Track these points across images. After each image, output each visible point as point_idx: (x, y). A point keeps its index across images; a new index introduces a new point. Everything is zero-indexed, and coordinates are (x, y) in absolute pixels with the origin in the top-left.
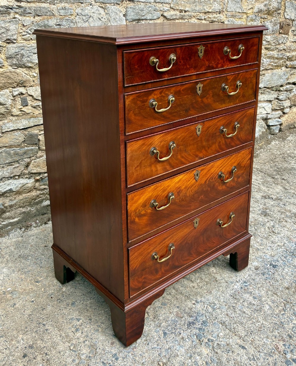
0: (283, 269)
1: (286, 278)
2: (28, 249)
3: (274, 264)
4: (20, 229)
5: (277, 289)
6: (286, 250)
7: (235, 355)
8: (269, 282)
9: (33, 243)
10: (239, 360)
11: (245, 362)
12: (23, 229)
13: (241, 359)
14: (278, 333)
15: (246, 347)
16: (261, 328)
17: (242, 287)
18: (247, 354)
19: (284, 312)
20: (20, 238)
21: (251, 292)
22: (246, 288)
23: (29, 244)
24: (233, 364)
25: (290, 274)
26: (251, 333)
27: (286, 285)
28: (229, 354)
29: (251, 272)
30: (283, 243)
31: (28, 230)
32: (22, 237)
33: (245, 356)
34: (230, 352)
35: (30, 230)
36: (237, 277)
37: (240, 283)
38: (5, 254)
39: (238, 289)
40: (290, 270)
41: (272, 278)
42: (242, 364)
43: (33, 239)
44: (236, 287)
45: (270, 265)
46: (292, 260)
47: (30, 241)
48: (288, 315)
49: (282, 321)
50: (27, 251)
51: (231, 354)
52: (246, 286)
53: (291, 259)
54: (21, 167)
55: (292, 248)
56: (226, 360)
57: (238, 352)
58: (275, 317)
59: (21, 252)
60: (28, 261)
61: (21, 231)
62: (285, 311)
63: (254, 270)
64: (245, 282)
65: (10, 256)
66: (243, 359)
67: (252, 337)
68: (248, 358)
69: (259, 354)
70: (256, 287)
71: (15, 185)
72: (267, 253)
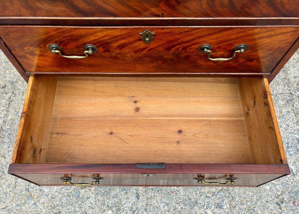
7: (125, 197)
10: (123, 203)
11: (126, 208)
13: (126, 203)
14: (182, 208)
15: (140, 198)
16: (172, 193)
18: (134, 203)
19: (211, 196)
24: (116, 202)
26: (158, 191)
28: (122, 192)
33: (131, 204)
34: (124, 191)
42: (122, 208)
46: (291, 155)
48: (211, 201)
49: (199, 201)
51: (123, 193)
53: (291, 153)
56: (114, 195)
57: (129, 196)
58: (196, 194)
62: (213, 196)
66: (126, 205)
67: (155, 194)
68: (131, 207)
69: (143, 211)
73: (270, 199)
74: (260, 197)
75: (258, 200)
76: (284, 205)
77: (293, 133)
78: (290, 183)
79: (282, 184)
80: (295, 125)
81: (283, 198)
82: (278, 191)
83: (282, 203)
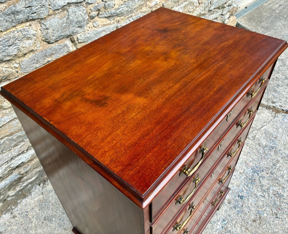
0: (248, 199)
1: (252, 209)
2: (51, 209)
3: (240, 195)
4: (39, 185)
5: (248, 223)
6: (246, 177)
8: (241, 216)
9: (53, 201)
12: (42, 185)
17: (222, 227)
20: (41, 196)
21: (230, 231)
22: (225, 227)
23: (50, 202)
25: (253, 204)
27: (253, 217)
29: (226, 207)
30: (243, 170)
31: (45, 184)
32: (42, 194)
35: (47, 185)
36: (217, 215)
37: (221, 221)
38: (32, 218)
39: (220, 229)
40: (253, 200)
41: (242, 212)
43: (52, 196)
44: (218, 227)
45: (238, 197)
46: (252, 188)
47: (50, 198)
50: (50, 211)
52: (225, 224)
53: (251, 187)
54: (26, 143)
55: (250, 175)
59: (46, 214)
60: (53, 224)
61: (40, 186)
63: (227, 204)
64: (224, 220)
65: (37, 219)
70: (233, 224)
71: (26, 158)
72: (234, 184)
73: (272, 219)
74: (269, 223)
75: (270, 225)
76: (278, 215)
77: (240, 177)
78: (268, 202)
79: (266, 206)
80: (237, 173)
81: (275, 212)
82: (269, 211)
83: (277, 215)
